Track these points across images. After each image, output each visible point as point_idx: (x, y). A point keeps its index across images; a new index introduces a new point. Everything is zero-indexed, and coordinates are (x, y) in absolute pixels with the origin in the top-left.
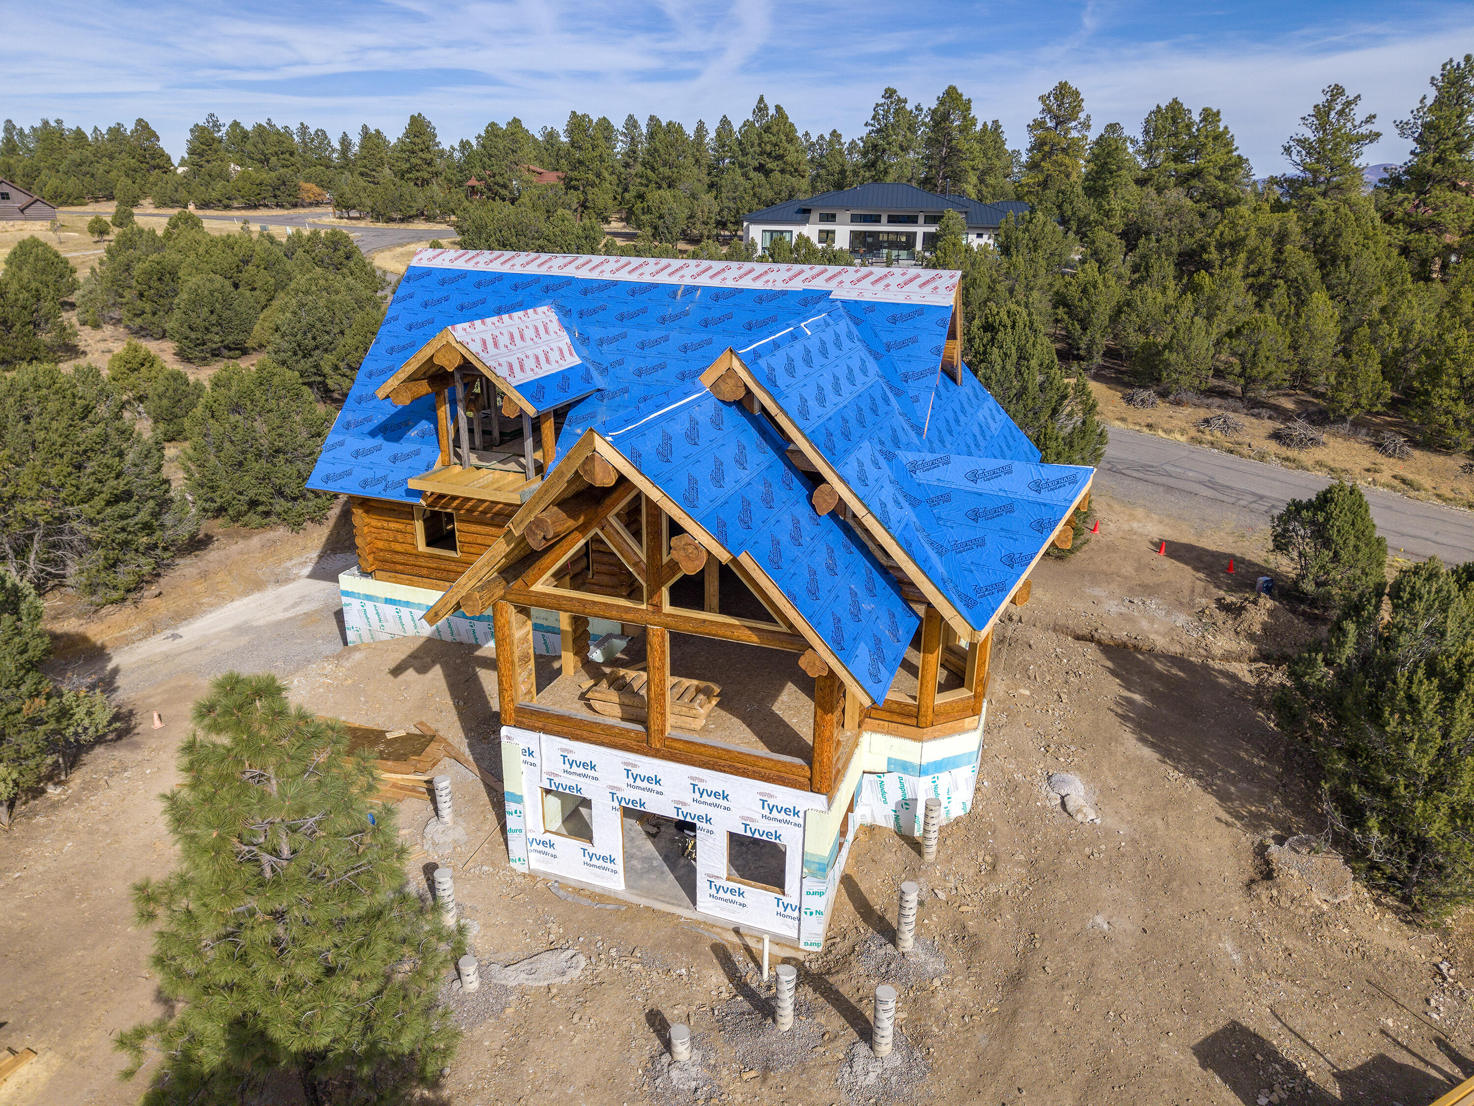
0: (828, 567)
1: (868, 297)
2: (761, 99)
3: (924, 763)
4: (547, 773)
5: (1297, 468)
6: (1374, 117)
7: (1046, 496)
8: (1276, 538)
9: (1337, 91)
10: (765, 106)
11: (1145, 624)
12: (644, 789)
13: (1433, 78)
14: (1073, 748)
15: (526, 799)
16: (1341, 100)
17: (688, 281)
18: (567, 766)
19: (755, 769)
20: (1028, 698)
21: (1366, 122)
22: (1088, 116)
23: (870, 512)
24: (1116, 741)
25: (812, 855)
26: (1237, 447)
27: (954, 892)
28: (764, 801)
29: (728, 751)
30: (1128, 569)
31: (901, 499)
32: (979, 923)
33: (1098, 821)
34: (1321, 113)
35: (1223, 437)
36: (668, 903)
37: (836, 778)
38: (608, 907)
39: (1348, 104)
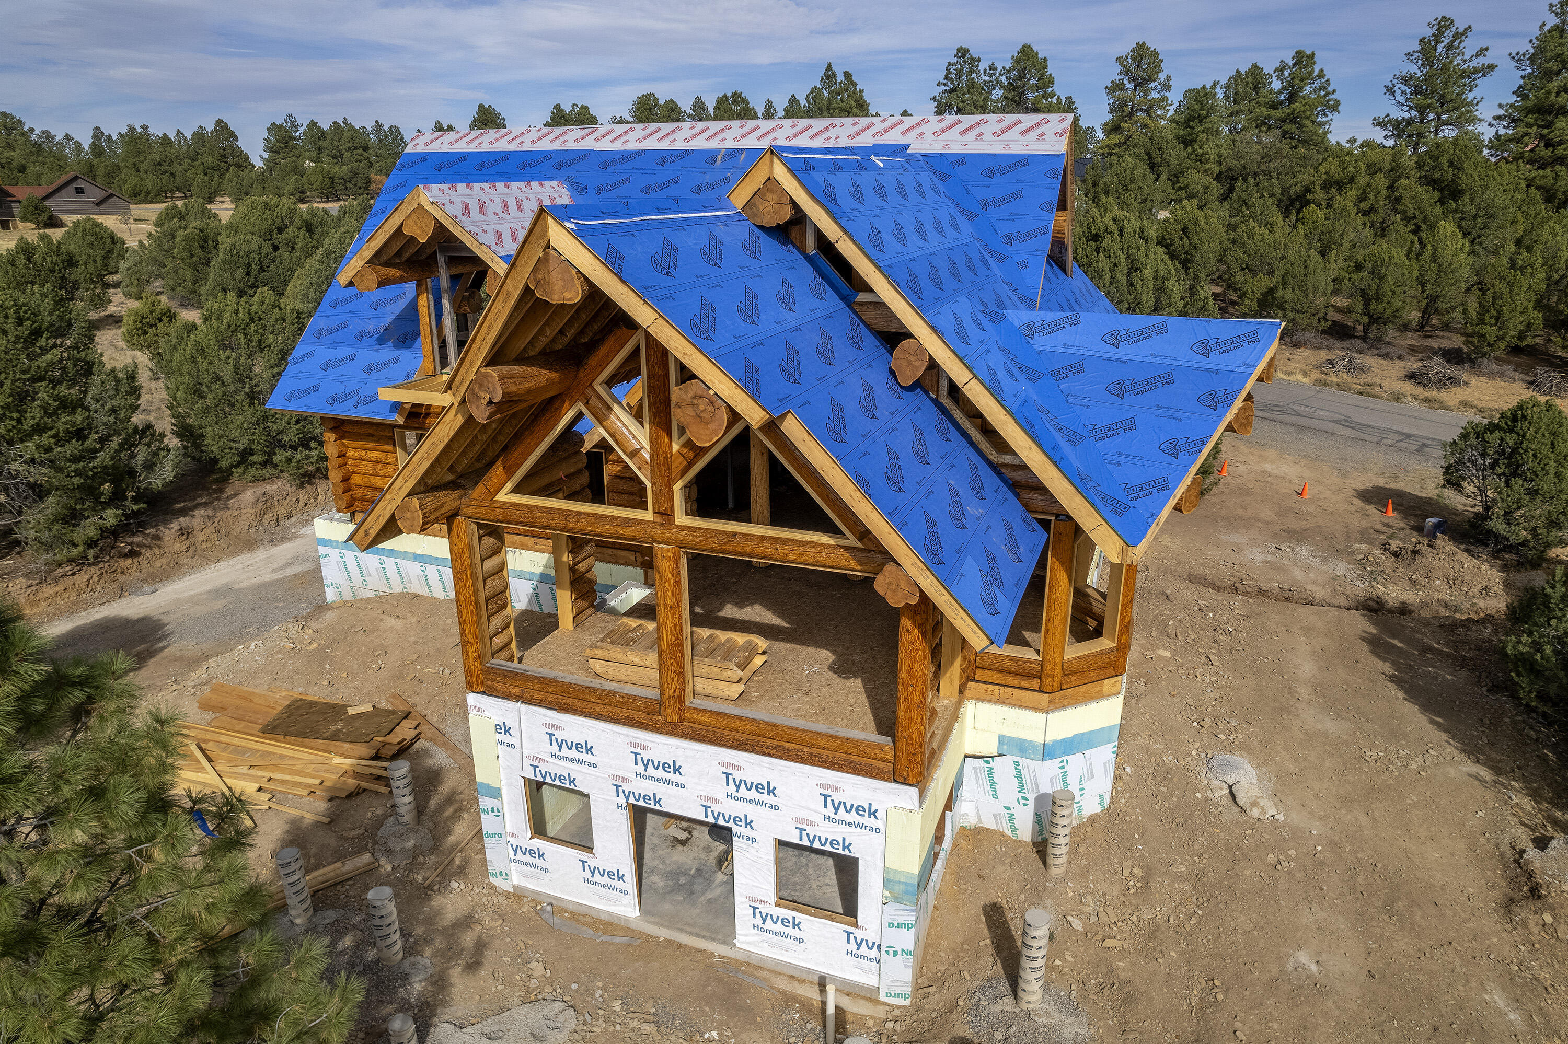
0: (916, 453)
1: (956, 148)
2: (829, 67)
3: (1049, 739)
4: (530, 758)
5: (1440, 408)
6: (1487, 49)
7: (1216, 361)
8: (1447, 470)
9: (1444, 24)
10: (834, 73)
11: (1298, 574)
12: (658, 780)
13: (1551, 5)
14: (1234, 723)
15: (504, 792)
16: (1449, 34)
17: (730, 144)
18: (555, 748)
19: (814, 750)
20: (1168, 661)
21: (1477, 55)
22: (1169, 78)
23: (975, 376)
24: (1289, 713)
25: (896, 871)
26: (1368, 389)
27: (1094, 919)
28: (826, 796)
29: (774, 726)
30: (1267, 513)
31: (1014, 370)
32: (1133, 964)
33: (1280, 817)
34: (1427, 50)
35: (1349, 379)
36: (698, 935)
37: (929, 763)
38: (617, 940)
39: (1457, 36)
